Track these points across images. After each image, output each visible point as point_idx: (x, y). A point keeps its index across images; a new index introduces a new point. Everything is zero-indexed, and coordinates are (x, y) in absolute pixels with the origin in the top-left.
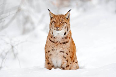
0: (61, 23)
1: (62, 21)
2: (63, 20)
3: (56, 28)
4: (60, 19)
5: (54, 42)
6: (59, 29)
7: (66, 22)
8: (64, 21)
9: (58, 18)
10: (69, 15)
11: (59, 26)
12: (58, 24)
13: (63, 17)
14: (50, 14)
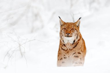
0: (72, 30)
1: (72, 28)
2: (74, 27)
3: (67, 35)
4: (71, 26)
5: (64, 50)
6: (69, 35)
7: (76, 29)
10: (79, 23)
12: (69, 30)
13: (73, 24)
14: (60, 21)
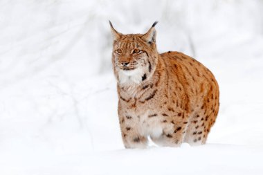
8: (140, 48)
9: (128, 41)
11: (130, 59)
